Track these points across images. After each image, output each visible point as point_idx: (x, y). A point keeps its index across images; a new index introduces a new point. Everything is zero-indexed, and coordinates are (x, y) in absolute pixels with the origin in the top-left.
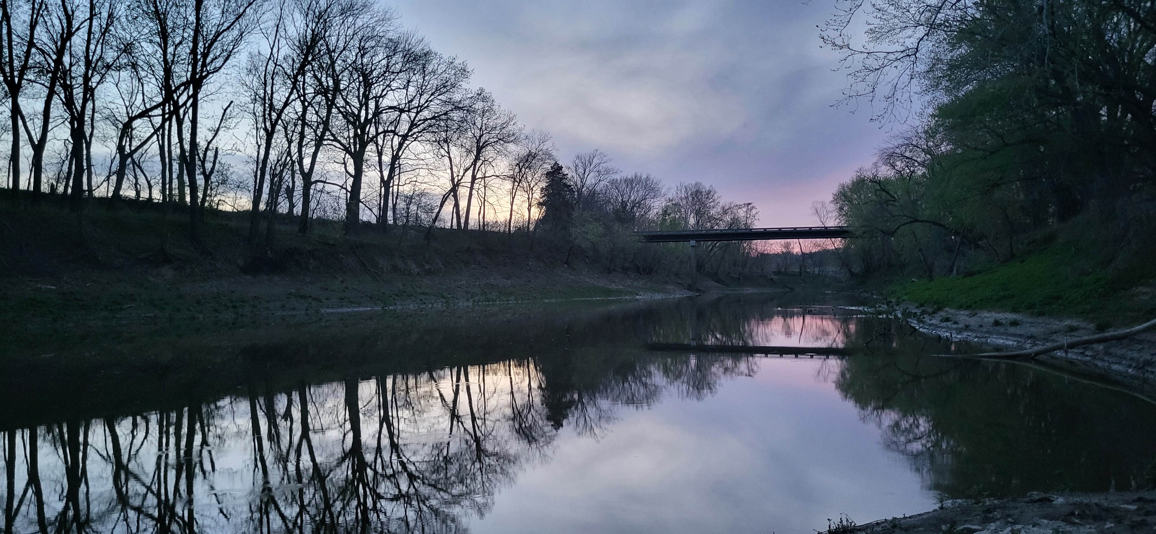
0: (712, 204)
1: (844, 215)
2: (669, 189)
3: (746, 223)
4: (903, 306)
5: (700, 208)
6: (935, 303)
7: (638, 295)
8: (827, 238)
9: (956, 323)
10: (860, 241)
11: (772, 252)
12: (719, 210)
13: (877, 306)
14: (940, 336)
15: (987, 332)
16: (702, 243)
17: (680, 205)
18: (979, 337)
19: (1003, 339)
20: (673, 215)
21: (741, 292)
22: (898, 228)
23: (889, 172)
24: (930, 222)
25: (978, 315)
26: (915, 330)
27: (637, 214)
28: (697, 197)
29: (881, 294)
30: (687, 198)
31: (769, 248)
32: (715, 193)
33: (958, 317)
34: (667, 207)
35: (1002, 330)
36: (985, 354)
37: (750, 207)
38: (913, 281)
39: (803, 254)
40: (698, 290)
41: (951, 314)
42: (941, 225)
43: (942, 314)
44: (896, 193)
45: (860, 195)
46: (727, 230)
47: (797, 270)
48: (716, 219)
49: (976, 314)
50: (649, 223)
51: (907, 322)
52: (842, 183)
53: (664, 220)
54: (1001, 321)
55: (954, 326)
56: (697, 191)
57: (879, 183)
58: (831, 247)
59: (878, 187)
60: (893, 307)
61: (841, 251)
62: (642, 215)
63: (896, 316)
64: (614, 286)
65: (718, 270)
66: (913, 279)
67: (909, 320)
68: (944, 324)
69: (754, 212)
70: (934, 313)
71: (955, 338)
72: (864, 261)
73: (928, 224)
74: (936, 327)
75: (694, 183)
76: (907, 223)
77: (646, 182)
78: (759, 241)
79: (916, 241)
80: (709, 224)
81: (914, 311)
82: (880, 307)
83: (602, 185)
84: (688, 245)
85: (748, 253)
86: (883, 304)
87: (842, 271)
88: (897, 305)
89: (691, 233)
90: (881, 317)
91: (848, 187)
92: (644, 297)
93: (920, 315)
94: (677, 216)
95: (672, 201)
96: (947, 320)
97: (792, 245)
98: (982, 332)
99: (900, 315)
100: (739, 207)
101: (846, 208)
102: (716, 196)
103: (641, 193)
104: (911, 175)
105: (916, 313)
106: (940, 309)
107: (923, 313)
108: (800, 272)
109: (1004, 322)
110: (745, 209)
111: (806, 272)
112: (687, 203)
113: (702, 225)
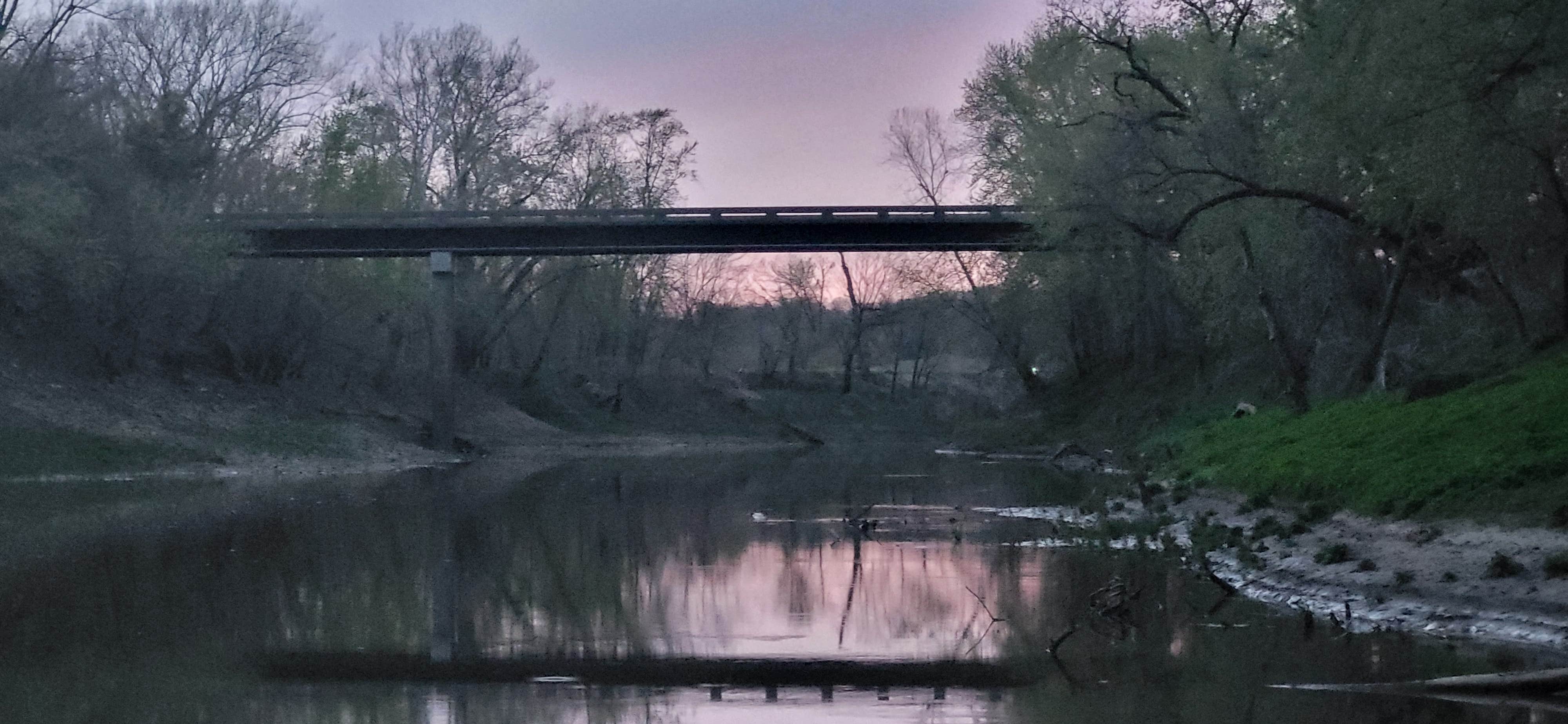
0: (517, 112)
1: (1004, 165)
2: (352, 50)
3: (647, 189)
4: (1197, 505)
5: (471, 126)
6: (1307, 493)
7: (221, 461)
8: (944, 249)
9: (1367, 566)
10: (1059, 264)
11: (745, 300)
12: (543, 135)
13: (1109, 504)
14: (1308, 616)
15: (1468, 600)
16: (479, 261)
17: (393, 112)
18: (1440, 618)
19: (1519, 622)
20: (365, 151)
21: (624, 451)
22: (1193, 214)
23: (1162, 12)
24: (1299, 196)
25: (1446, 537)
26: (1232, 591)
27: (227, 144)
28: (461, 85)
29: (1131, 460)
30: (420, 85)
31: (731, 285)
32: (530, 67)
33: (1377, 544)
34: (342, 120)
35: (1519, 590)
36: (1455, 679)
37: (660, 125)
38: (1241, 413)
39: (860, 309)
40: (461, 446)
41: (1358, 536)
42: (1341, 211)
43: (1326, 532)
44: (1186, 88)
45: (1064, 90)
46: (571, 213)
47: (833, 369)
48: (534, 171)
49: (1437, 533)
50: (273, 180)
51: (1206, 564)
52: (998, 43)
53: (335, 171)
54: (1518, 559)
55: (1362, 578)
56: (461, 62)
57: (1128, 47)
58: (959, 285)
59: (1125, 65)
60: (1163, 508)
61: (994, 299)
62: (245, 150)
63: (1169, 541)
64: (124, 428)
65: (536, 367)
66: (1242, 406)
67: (1214, 556)
68: (1329, 571)
69: (676, 144)
70: (1298, 529)
71: (1362, 620)
72: (1072, 338)
73: (1296, 204)
74: (1301, 579)
75: (446, 27)
76: (1223, 199)
77: (260, 20)
78: (695, 256)
79: (1251, 266)
80: (504, 190)
81: (1231, 524)
82: (1119, 507)
83: (83, 28)
84: (425, 270)
85: (653, 303)
86: (1131, 497)
87: (1000, 374)
88: (1178, 500)
89: (434, 222)
90: (1118, 545)
91: (1018, 59)
92: (246, 472)
93: (1253, 539)
94: (381, 156)
95: (362, 95)
96: (1339, 555)
97: (818, 273)
98: (1452, 597)
99: (1183, 540)
100: (620, 124)
101: (1010, 139)
102: (531, 82)
103: (240, 63)
104: (1240, 21)
105: (1238, 531)
106: (1319, 515)
107: (1265, 528)
108: (847, 378)
109: (1525, 560)
110: (641, 135)
111: (867, 375)
112: (421, 104)
113: (480, 191)
